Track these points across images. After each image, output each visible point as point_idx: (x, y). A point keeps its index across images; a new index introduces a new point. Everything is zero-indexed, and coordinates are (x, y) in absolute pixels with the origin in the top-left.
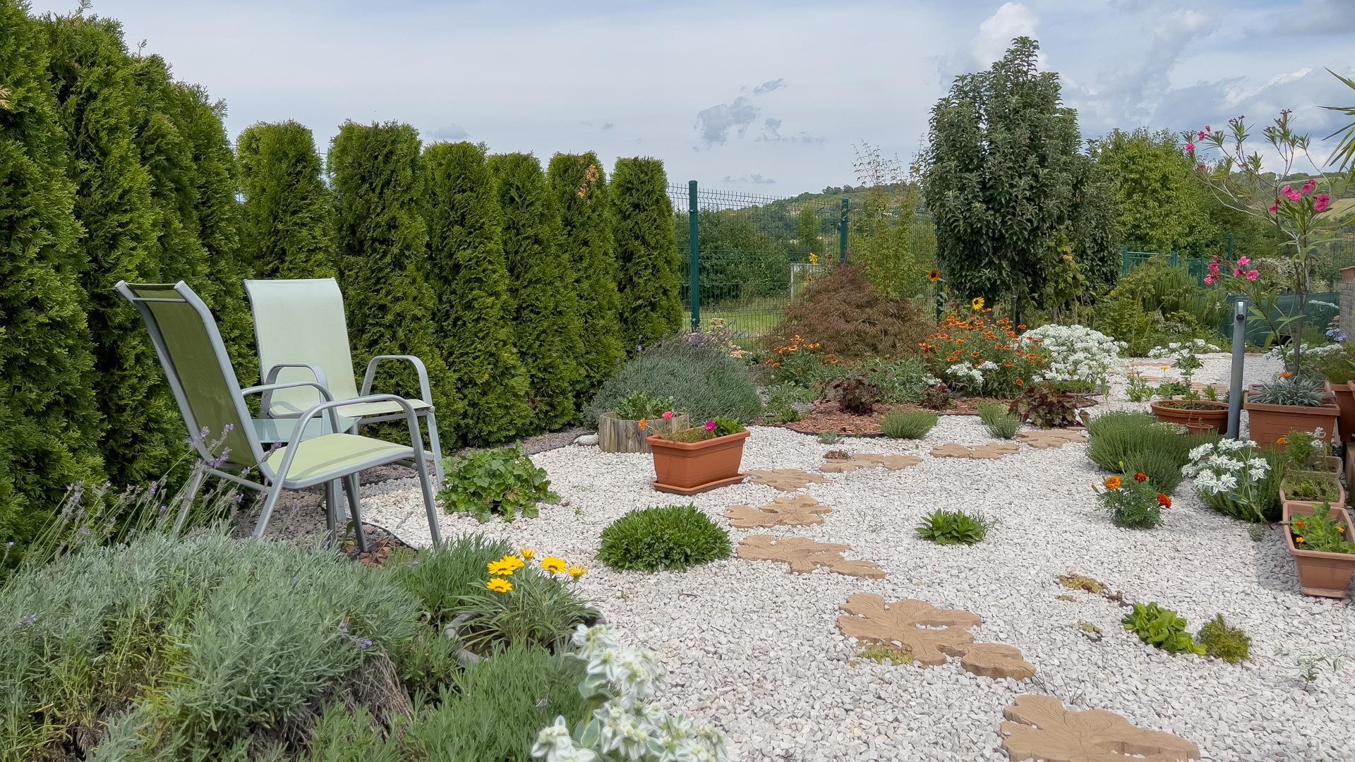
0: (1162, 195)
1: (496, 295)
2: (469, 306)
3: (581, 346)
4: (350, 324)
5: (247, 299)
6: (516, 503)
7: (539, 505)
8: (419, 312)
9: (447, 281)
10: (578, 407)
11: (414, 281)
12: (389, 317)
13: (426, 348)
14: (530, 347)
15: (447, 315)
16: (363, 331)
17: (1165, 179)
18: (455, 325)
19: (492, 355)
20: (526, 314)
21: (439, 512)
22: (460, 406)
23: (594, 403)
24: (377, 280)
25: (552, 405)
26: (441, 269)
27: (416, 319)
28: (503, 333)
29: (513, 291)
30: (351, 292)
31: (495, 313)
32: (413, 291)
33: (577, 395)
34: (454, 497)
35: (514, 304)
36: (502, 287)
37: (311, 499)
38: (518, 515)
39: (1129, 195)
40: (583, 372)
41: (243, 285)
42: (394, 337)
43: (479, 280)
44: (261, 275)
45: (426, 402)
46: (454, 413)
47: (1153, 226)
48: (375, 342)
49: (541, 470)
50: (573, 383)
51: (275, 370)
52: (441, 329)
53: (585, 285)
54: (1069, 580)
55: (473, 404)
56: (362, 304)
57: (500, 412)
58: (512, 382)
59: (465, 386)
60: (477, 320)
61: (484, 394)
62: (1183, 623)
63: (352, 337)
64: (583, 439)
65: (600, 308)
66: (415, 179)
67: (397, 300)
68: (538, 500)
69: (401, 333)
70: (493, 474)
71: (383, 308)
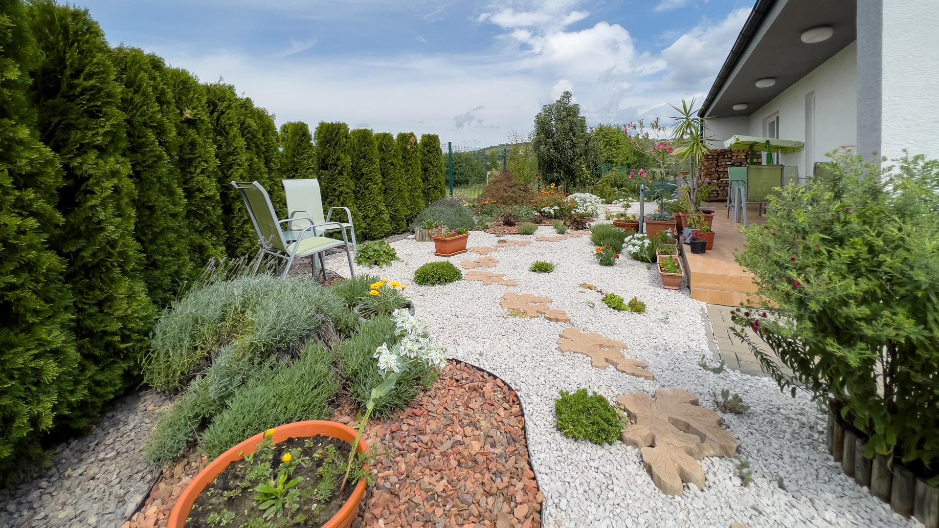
0: (617, 146)
1: (377, 184)
2: (367, 188)
3: (409, 203)
4: (322, 196)
5: (283, 187)
6: (384, 261)
7: (392, 261)
8: (348, 191)
9: (359, 179)
10: (408, 225)
11: (346, 179)
12: (337, 193)
13: (351, 204)
14: (390, 203)
15: (359, 192)
16: (327, 198)
17: (618, 141)
18: (362, 195)
19: (375, 206)
20: (388, 191)
21: (355, 265)
22: (364, 225)
23: (414, 224)
24: (332, 179)
25: (398, 225)
26: (357, 175)
27: (347, 193)
28: (379, 198)
29: (383, 183)
30: (323, 184)
31: (376, 191)
32: (346, 183)
33: (407, 221)
34: (361, 259)
35: (384, 187)
36: (379, 181)
37: (307, 261)
38: (384, 266)
39: (605, 147)
40: (409, 212)
41: (281, 181)
42: (339, 200)
43: (371, 179)
44: (288, 178)
45: (350, 224)
46: (361, 228)
47: (614, 157)
48: (332, 202)
49: (393, 249)
50: (406, 216)
51: (293, 213)
52: (356, 197)
53: (410, 180)
54: (583, 285)
55: (369, 225)
56: (327, 188)
57: (379, 227)
58: (383, 216)
59: (365, 217)
60: (370, 194)
61: (373, 220)
62: (622, 300)
63: (323, 200)
64: (409, 237)
65: (415, 188)
66: (347, 142)
67: (340, 186)
68: (392, 260)
69: (341, 199)
70: (375, 251)
71: (335, 190)
